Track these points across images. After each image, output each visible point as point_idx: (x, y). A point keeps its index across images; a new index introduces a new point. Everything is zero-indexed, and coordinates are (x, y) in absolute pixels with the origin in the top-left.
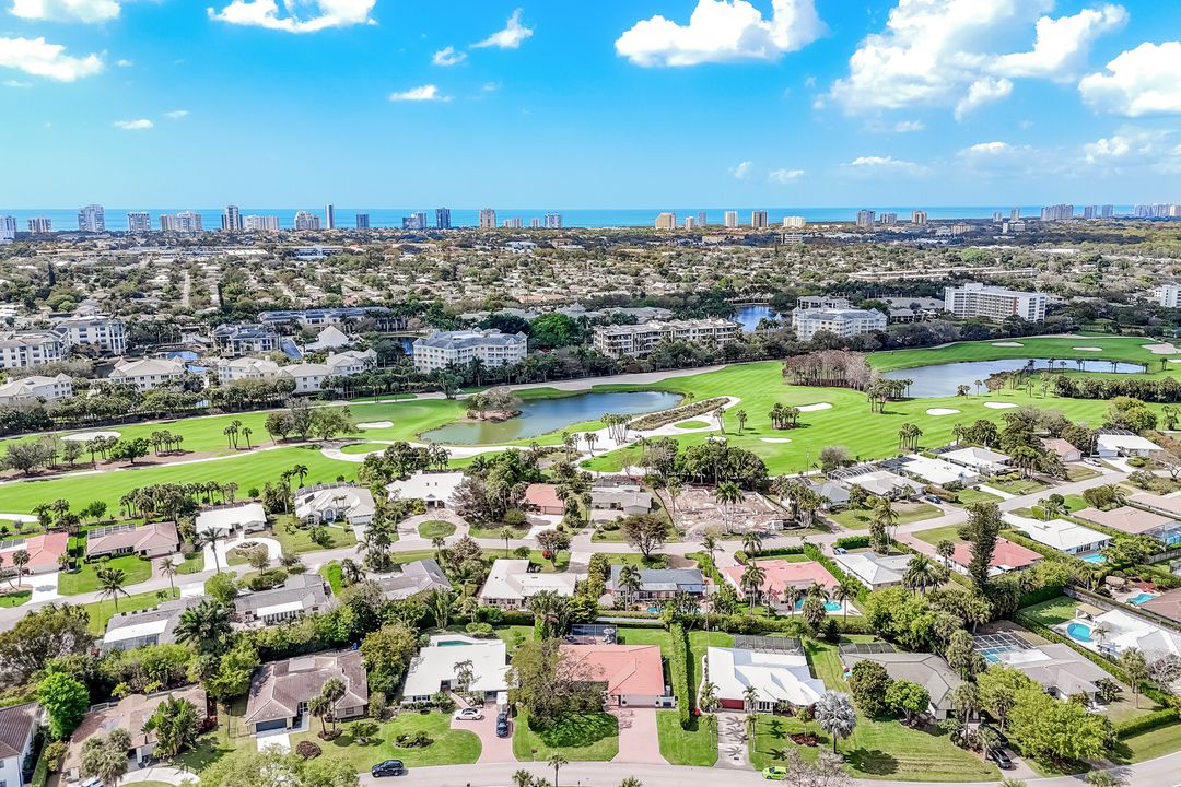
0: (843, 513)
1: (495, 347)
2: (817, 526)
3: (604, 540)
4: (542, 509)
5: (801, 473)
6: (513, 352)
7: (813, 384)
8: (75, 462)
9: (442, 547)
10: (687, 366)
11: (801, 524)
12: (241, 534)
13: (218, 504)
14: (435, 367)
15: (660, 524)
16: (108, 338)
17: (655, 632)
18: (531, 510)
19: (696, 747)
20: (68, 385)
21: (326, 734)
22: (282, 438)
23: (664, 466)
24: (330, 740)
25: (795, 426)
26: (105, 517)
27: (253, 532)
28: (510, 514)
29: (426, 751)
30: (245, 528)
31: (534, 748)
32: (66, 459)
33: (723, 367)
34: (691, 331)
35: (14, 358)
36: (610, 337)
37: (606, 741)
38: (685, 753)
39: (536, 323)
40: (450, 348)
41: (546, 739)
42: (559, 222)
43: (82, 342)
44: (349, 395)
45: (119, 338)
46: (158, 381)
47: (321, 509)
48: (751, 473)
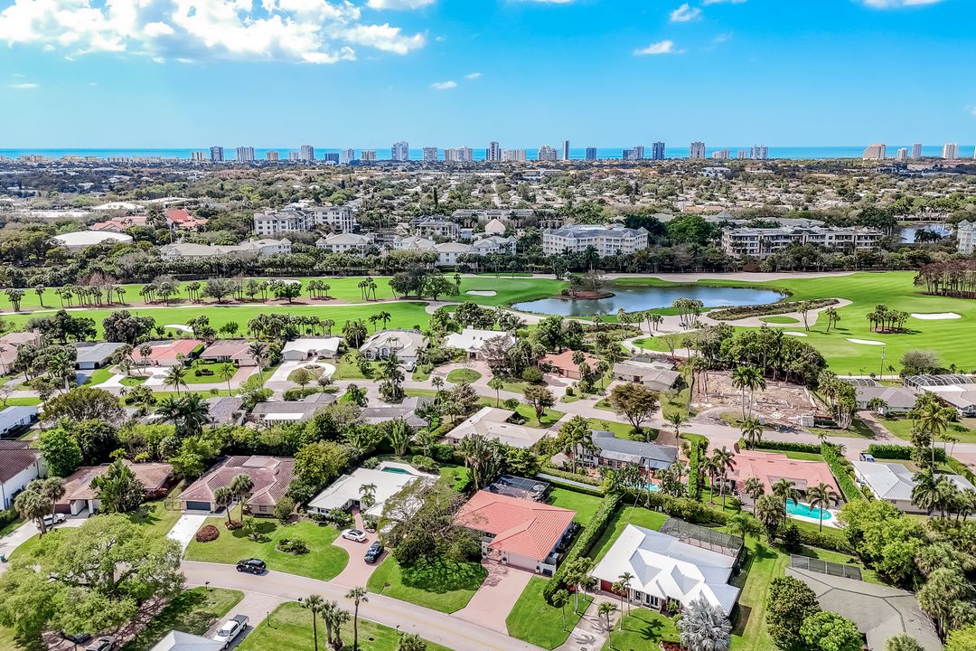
0: (902, 421)
1: (613, 238)
2: (859, 429)
3: (606, 408)
4: (565, 373)
5: (873, 375)
6: (629, 244)
7: (952, 295)
8: (255, 297)
9: (441, 388)
10: (812, 269)
11: (839, 424)
12: (315, 359)
13: (318, 335)
14: (554, 252)
15: (649, 396)
16: (340, 220)
17: (592, 499)
18: (555, 372)
19: (550, 625)
20: (288, 247)
21: (230, 523)
22: (404, 295)
23: (709, 349)
24: (230, 529)
25: (901, 331)
26: (237, 335)
27: (324, 358)
28: (527, 372)
29: (297, 560)
30: (319, 355)
31: (389, 581)
32: (248, 294)
33: (853, 273)
34: (827, 237)
35: (269, 228)
36: (735, 238)
37: (462, 592)
38: (532, 627)
39: (670, 223)
40: (570, 237)
41: (406, 576)
42: (765, 154)
43: (324, 223)
44: (480, 270)
45: (348, 221)
46: (348, 248)
47: (378, 346)
48: (801, 365)
